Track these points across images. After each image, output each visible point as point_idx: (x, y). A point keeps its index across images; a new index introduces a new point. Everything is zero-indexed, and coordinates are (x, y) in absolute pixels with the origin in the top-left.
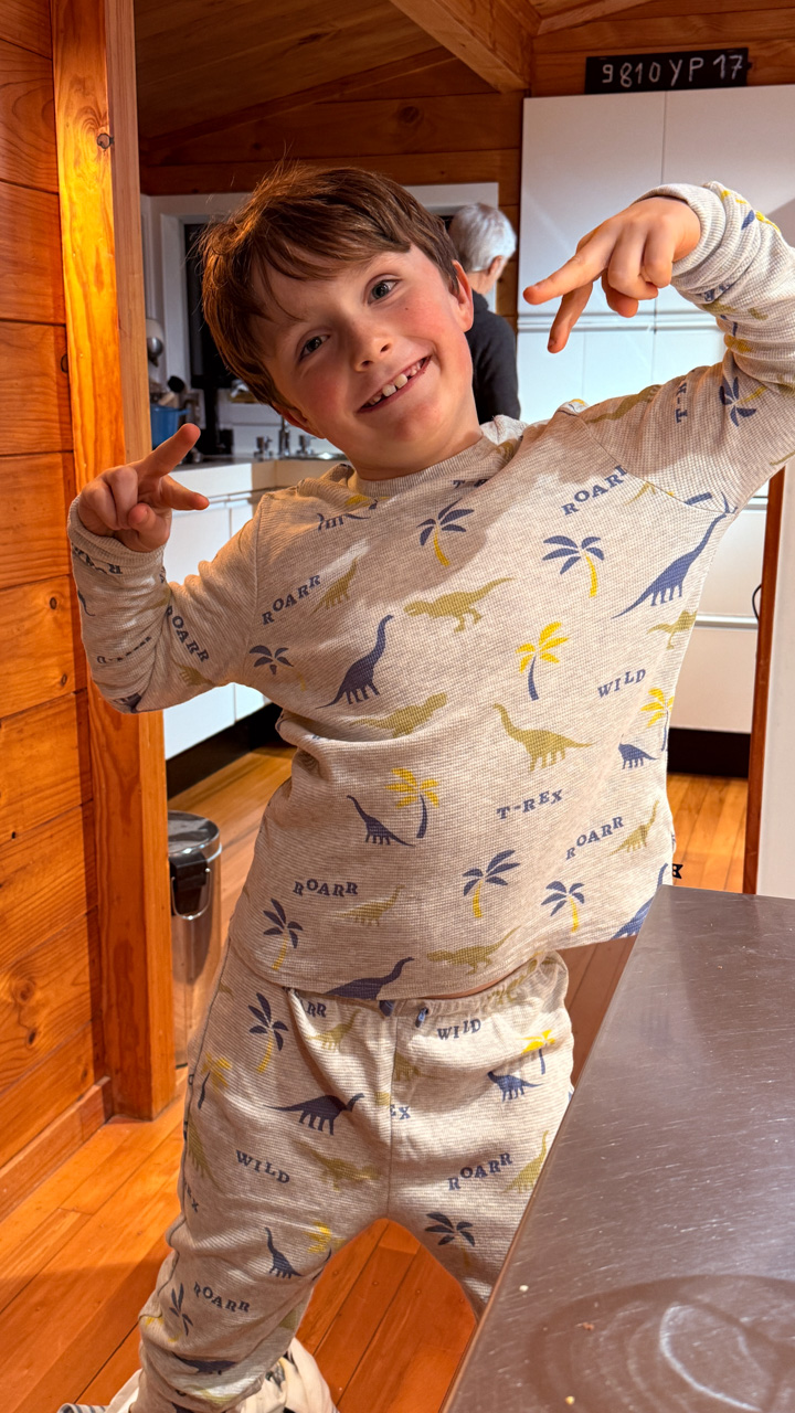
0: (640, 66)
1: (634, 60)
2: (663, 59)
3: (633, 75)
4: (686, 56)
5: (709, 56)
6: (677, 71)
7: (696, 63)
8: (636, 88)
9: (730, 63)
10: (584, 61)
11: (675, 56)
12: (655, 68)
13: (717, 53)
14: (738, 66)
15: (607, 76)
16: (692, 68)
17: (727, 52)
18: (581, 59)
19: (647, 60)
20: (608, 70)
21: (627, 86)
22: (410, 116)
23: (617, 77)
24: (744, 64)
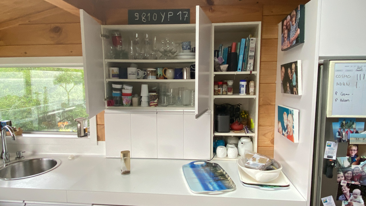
0: (149, 14)
1: (147, 12)
2: (159, 12)
3: (147, 17)
4: (167, 11)
5: (175, 11)
6: (163, 17)
7: (170, 14)
8: (148, 23)
9: (183, 15)
11: (163, 11)
12: (155, 15)
13: (178, 10)
14: (186, 16)
15: (137, 18)
16: (169, 16)
17: (182, 10)
18: (126, 11)
19: (152, 12)
20: (137, 15)
21: (144, 21)
22: (57, 30)
23: (140, 18)
24: (189, 15)
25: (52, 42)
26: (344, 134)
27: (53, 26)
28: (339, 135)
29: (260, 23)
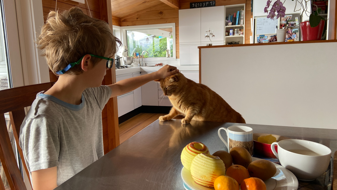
0: (198, 4)
1: (197, 3)
2: (202, 2)
3: (197, 5)
4: (206, 2)
5: (209, 2)
6: (204, 4)
7: (207, 3)
8: (198, 7)
9: (213, 3)
11: (204, 2)
12: (201, 4)
13: (210, 1)
14: (214, 3)
15: (193, 6)
17: (212, 1)
18: (189, 3)
19: (199, 3)
20: (193, 4)
22: (161, 13)
23: (195, 6)
24: (215, 3)
25: (159, 18)
26: (261, 40)
27: (159, 11)
28: (259, 41)
29: (244, 4)
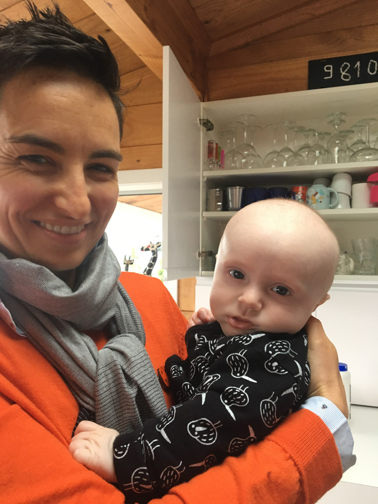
0: (358, 64)
1: (352, 59)
3: (352, 71)
8: (355, 81)
10: (307, 65)
12: (373, 64)
15: (328, 74)
18: (303, 63)
19: (365, 58)
20: (329, 69)
21: (346, 80)
23: (337, 73)
